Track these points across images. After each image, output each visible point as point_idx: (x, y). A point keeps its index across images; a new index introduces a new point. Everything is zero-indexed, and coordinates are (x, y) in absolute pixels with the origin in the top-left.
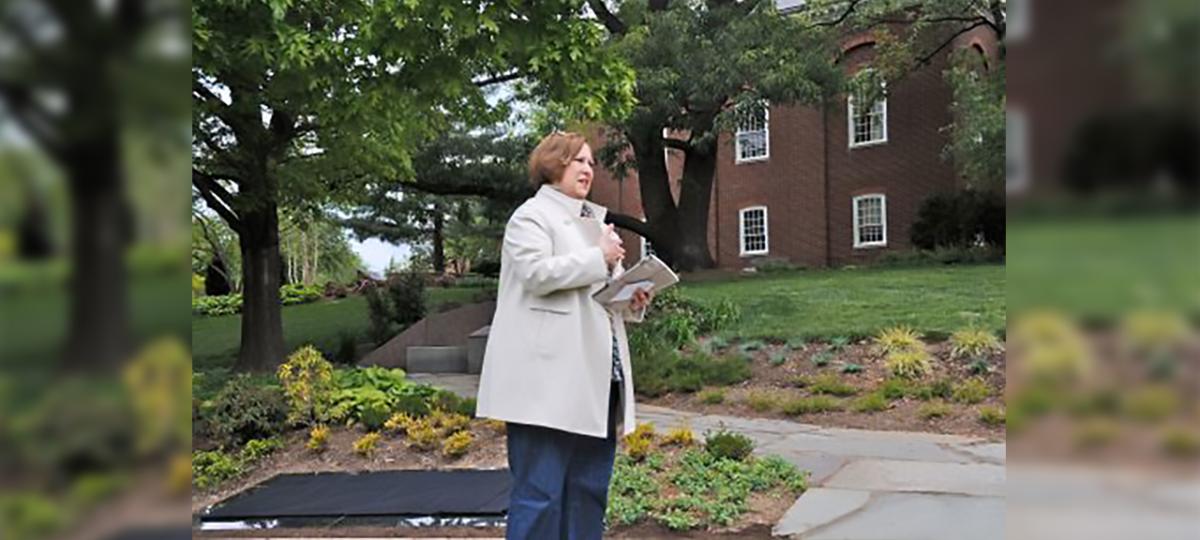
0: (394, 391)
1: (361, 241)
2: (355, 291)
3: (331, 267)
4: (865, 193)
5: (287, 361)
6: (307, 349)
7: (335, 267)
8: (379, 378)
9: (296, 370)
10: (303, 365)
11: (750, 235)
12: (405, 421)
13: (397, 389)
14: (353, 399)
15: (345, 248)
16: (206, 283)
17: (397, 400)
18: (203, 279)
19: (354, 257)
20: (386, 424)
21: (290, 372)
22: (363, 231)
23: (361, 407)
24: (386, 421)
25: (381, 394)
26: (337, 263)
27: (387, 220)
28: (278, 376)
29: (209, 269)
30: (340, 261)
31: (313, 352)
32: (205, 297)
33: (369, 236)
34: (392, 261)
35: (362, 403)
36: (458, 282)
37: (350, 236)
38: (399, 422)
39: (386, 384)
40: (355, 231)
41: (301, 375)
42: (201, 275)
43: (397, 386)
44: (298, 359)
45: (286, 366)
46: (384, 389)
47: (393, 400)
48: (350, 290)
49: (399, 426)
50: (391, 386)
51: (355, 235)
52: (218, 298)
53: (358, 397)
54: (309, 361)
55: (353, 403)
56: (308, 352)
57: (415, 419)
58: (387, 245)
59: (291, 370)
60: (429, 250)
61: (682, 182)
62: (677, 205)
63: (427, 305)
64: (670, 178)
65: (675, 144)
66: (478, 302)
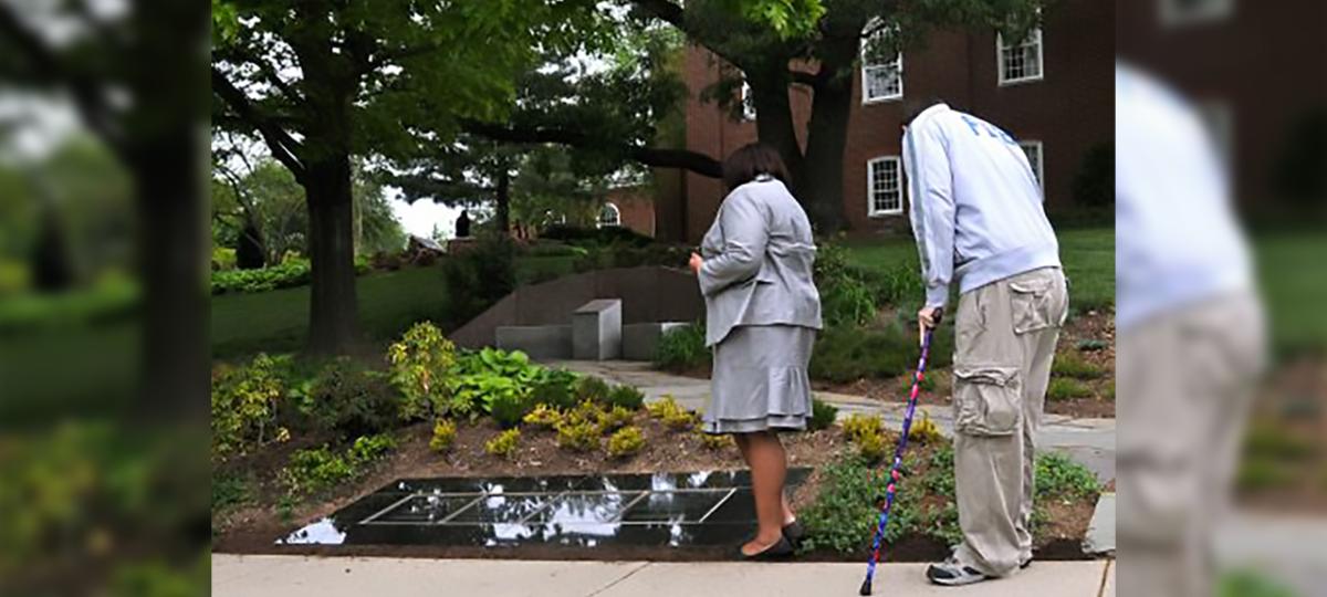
0: (523, 379)
1: (411, 202)
2: (410, 262)
3: (370, 235)
5: (400, 340)
6: (423, 325)
7: (375, 235)
8: (498, 362)
9: (412, 350)
10: (421, 346)
11: (880, 191)
12: (550, 414)
13: (524, 376)
14: (476, 388)
15: (386, 213)
16: (238, 254)
17: (529, 390)
18: (233, 251)
19: (396, 223)
20: (527, 419)
21: (405, 354)
22: (414, 190)
23: (485, 398)
24: (526, 415)
25: (507, 382)
26: (378, 230)
27: (441, 177)
28: (391, 358)
29: (242, 238)
30: (381, 228)
31: (431, 328)
32: (237, 270)
33: (420, 197)
35: (488, 393)
36: (532, 249)
37: (398, 197)
38: (542, 416)
39: (510, 369)
40: (404, 191)
41: (418, 357)
42: (228, 244)
43: (523, 372)
44: (414, 338)
45: (399, 346)
46: (510, 375)
47: (524, 389)
48: (403, 260)
49: (544, 421)
50: (517, 372)
51: (403, 195)
52: (253, 272)
53: (481, 384)
54: (427, 340)
55: (476, 393)
56: (425, 330)
57: (562, 412)
58: (442, 205)
59: (406, 351)
60: (488, 214)
61: (810, 125)
62: (803, 151)
63: (517, 276)
64: (795, 121)
65: (803, 78)
66: (580, 271)
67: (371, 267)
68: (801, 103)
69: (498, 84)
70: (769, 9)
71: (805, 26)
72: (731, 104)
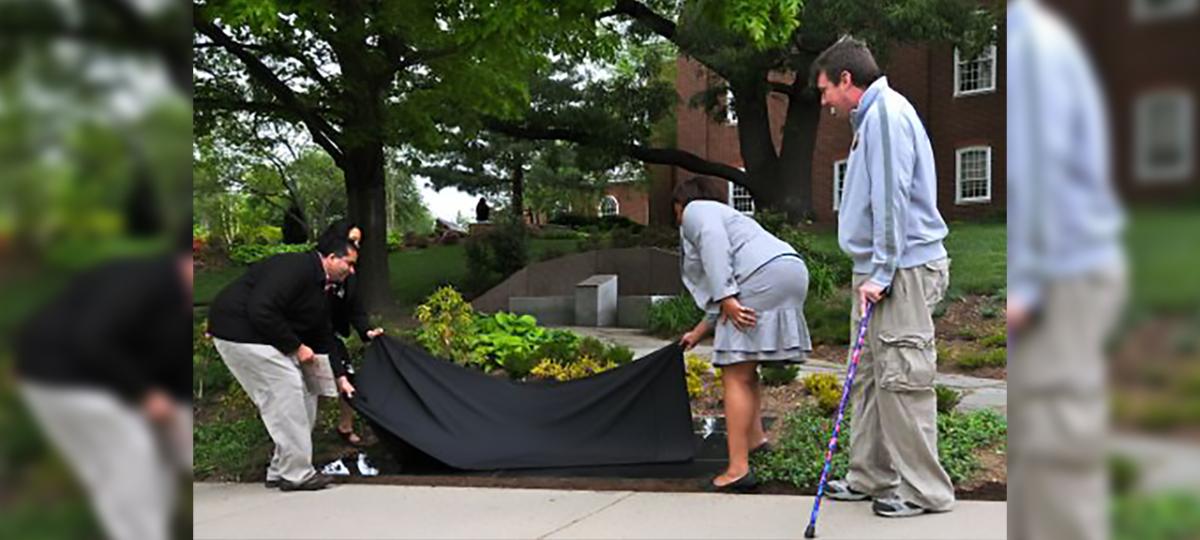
0: (531, 338)
1: (437, 190)
2: (436, 242)
3: (402, 218)
4: (967, 146)
5: (425, 302)
6: (446, 289)
7: (407, 219)
8: (510, 324)
9: (437, 310)
10: (443, 307)
12: (554, 368)
13: (532, 335)
14: (491, 344)
15: (416, 199)
16: (284, 231)
17: (536, 347)
18: (279, 229)
19: (425, 209)
20: (534, 371)
21: (429, 314)
22: (440, 180)
23: (499, 353)
24: (532, 368)
25: (517, 340)
26: (408, 215)
27: (464, 169)
28: (418, 317)
29: (287, 217)
30: (411, 212)
31: (452, 292)
32: (282, 245)
33: (446, 185)
34: (459, 214)
35: (500, 350)
36: (542, 233)
37: (427, 185)
38: (546, 369)
39: (520, 329)
40: (432, 180)
41: (441, 317)
42: (275, 223)
43: (531, 332)
44: (438, 300)
45: (424, 306)
46: (521, 335)
47: (532, 347)
48: (432, 240)
49: (547, 373)
50: (527, 331)
51: (431, 184)
53: (495, 342)
54: (449, 302)
55: (491, 349)
56: (447, 294)
57: (563, 366)
58: (464, 194)
59: (431, 311)
60: (505, 202)
61: (785, 129)
62: (778, 154)
63: (529, 253)
64: (772, 125)
65: (780, 88)
66: (582, 250)
67: (403, 246)
68: (777, 109)
69: (514, 85)
70: (750, 21)
71: (780, 38)
72: (716, 108)
